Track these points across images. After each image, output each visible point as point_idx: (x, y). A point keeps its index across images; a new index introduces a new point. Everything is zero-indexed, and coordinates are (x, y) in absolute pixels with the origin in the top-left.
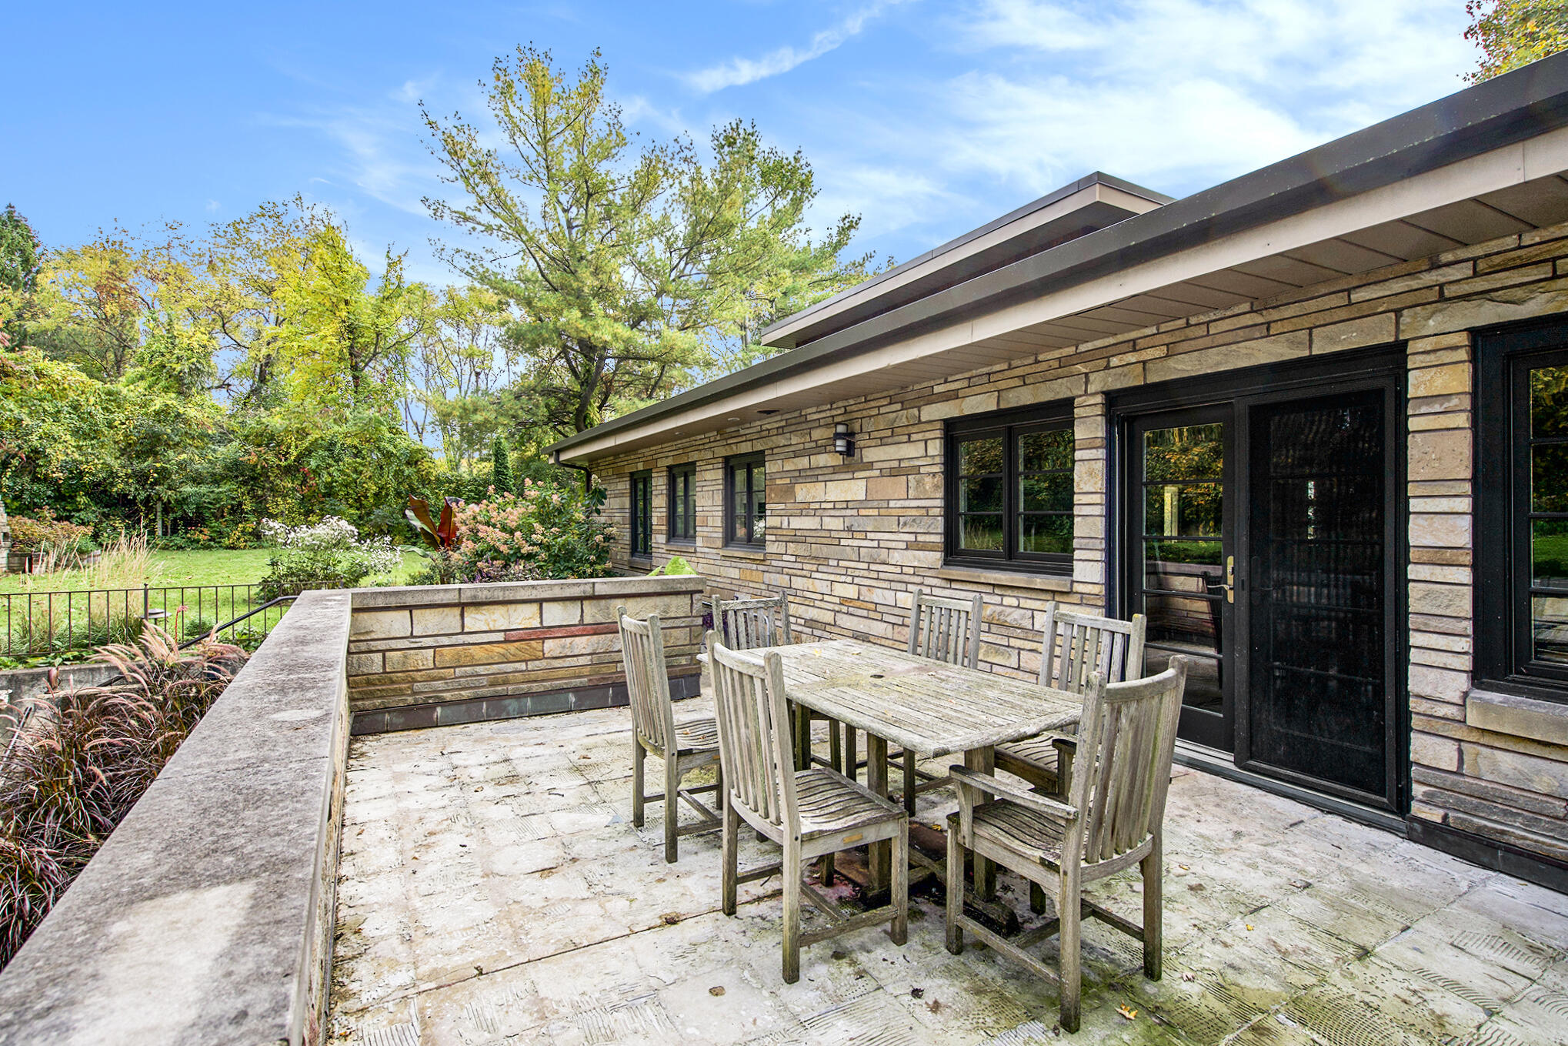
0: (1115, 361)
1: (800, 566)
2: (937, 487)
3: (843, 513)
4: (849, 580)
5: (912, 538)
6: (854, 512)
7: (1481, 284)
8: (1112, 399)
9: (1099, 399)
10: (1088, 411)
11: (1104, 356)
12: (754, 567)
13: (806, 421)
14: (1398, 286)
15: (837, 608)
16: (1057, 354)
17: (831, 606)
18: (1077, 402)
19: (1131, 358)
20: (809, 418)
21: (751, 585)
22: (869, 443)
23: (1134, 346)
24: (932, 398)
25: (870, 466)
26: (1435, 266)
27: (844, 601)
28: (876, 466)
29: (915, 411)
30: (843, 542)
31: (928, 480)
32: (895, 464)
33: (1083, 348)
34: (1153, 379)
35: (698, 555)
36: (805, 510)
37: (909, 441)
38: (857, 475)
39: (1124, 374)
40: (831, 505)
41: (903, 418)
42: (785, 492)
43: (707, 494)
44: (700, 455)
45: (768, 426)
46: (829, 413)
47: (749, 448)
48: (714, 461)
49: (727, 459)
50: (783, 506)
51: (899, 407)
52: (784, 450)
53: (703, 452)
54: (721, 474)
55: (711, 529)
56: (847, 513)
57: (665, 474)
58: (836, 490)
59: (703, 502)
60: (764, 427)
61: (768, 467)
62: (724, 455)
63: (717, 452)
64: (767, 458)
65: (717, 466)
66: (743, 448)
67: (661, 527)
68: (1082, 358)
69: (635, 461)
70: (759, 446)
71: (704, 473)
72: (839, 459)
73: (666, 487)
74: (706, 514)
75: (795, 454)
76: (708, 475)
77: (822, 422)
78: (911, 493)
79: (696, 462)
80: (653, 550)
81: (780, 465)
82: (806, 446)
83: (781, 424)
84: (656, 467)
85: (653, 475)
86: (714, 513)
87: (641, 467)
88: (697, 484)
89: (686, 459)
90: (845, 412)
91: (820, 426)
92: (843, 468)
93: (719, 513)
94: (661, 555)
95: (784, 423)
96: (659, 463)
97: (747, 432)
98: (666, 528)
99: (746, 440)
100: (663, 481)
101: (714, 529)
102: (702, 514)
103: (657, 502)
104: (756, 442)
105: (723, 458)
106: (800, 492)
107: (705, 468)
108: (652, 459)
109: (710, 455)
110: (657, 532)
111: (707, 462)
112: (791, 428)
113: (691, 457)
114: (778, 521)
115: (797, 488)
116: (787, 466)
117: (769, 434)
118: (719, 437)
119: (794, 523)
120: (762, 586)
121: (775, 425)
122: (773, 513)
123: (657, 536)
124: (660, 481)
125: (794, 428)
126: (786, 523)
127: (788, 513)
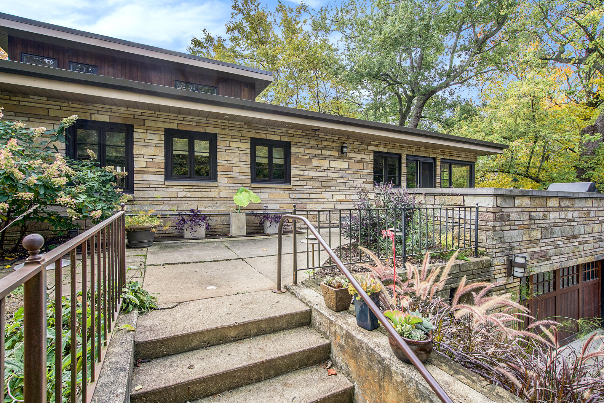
0: (408, 149)
1: (316, 190)
2: (372, 167)
3: (339, 172)
4: (341, 193)
5: (365, 180)
6: (344, 172)
7: (441, 153)
9: (406, 155)
10: (404, 157)
12: (283, 192)
13: (319, 137)
14: (436, 151)
15: (335, 203)
16: (398, 144)
17: (333, 203)
18: (402, 155)
21: (278, 200)
22: (350, 151)
23: (411, 148)
24: (371, 144)
25: (351, 158)
27: (338, 200)
29: (366, 146)
30: (338, 181)
31: (370, 165)
32: (360, 159)
33: (403, 145)
34: (414, 154)
35: (219, 188)
36: (318, 169)
37: (364, 154)
38: (344, 160)
39: (410, 152)
40: (333, 169)
41: (363, 147)
42: (306, 161)
43: (233, 155)
44: (223, 132)
45: (292, 132)
46: (331, 137)
47: (278, 138)
48: (241, 138)
49: (252, 139)
50: (304, 167)
51: (360, 143)
52: (304, 144)
53: (227, 130)
54: (248, 146)
55: (238, 174)
56: (341, 172)
57: (161, 133)
58: (335, 164)
59: (227, 158)
60: (290, 132)
61: (293, 150)
62: (253, 137)
63: (245, 134)
64: (292, 146)
65: (244, 141)
66: (272, 137)
67: (153, 170)
68: (403, 147)
69: (91, 111)
70: (286, 139)
71: (228, 142)
72: (336, 154)
73: (163, 142)
74: (231, 165)
75: (312, 148)
76: (233, 144)
77: (328, 139)
78: (365, 168)
79: (216, 134)
80: (135, 185)
81: (302, 150)
82: (319, 146)
83: (303, 134)
84: (144, 125)
85: (135, 130)
86: (241, 166)
87: (105, 118)
88: (218, 147)
89: (202, 130)
90: (339, 139)
91: (326, 141)
92: (339, 157)
93: (247, 166)
94: (153, 189)
95: (304, 134)
96: (148, 123)
97: (275, 130)
98: (163, 170)
99: (275, 134)
100: (156, 137)
101: (241, 174)
102: (226, 165)
103: (145, 151)
104: (283, 137)
105: (251, 138)
106: (315, 163)
107: (230, 140)
108: (134, 118)
109: (236, 134)
110: (144, 173)
111: (233, 137)
112: (309, 137)
113: (209, 130)
114: (301, 173)
115: (313, 160)
116: (307, 151)
117: (293, 136)
118: (246, 126)
119: (311, 174)
120: (288, 200)
121: (298, 133)
122: (297, 169)
123: (145, 176)
124: (150, 136)
125: (311, 137)
126: (306, 173)
127: (308, 169)
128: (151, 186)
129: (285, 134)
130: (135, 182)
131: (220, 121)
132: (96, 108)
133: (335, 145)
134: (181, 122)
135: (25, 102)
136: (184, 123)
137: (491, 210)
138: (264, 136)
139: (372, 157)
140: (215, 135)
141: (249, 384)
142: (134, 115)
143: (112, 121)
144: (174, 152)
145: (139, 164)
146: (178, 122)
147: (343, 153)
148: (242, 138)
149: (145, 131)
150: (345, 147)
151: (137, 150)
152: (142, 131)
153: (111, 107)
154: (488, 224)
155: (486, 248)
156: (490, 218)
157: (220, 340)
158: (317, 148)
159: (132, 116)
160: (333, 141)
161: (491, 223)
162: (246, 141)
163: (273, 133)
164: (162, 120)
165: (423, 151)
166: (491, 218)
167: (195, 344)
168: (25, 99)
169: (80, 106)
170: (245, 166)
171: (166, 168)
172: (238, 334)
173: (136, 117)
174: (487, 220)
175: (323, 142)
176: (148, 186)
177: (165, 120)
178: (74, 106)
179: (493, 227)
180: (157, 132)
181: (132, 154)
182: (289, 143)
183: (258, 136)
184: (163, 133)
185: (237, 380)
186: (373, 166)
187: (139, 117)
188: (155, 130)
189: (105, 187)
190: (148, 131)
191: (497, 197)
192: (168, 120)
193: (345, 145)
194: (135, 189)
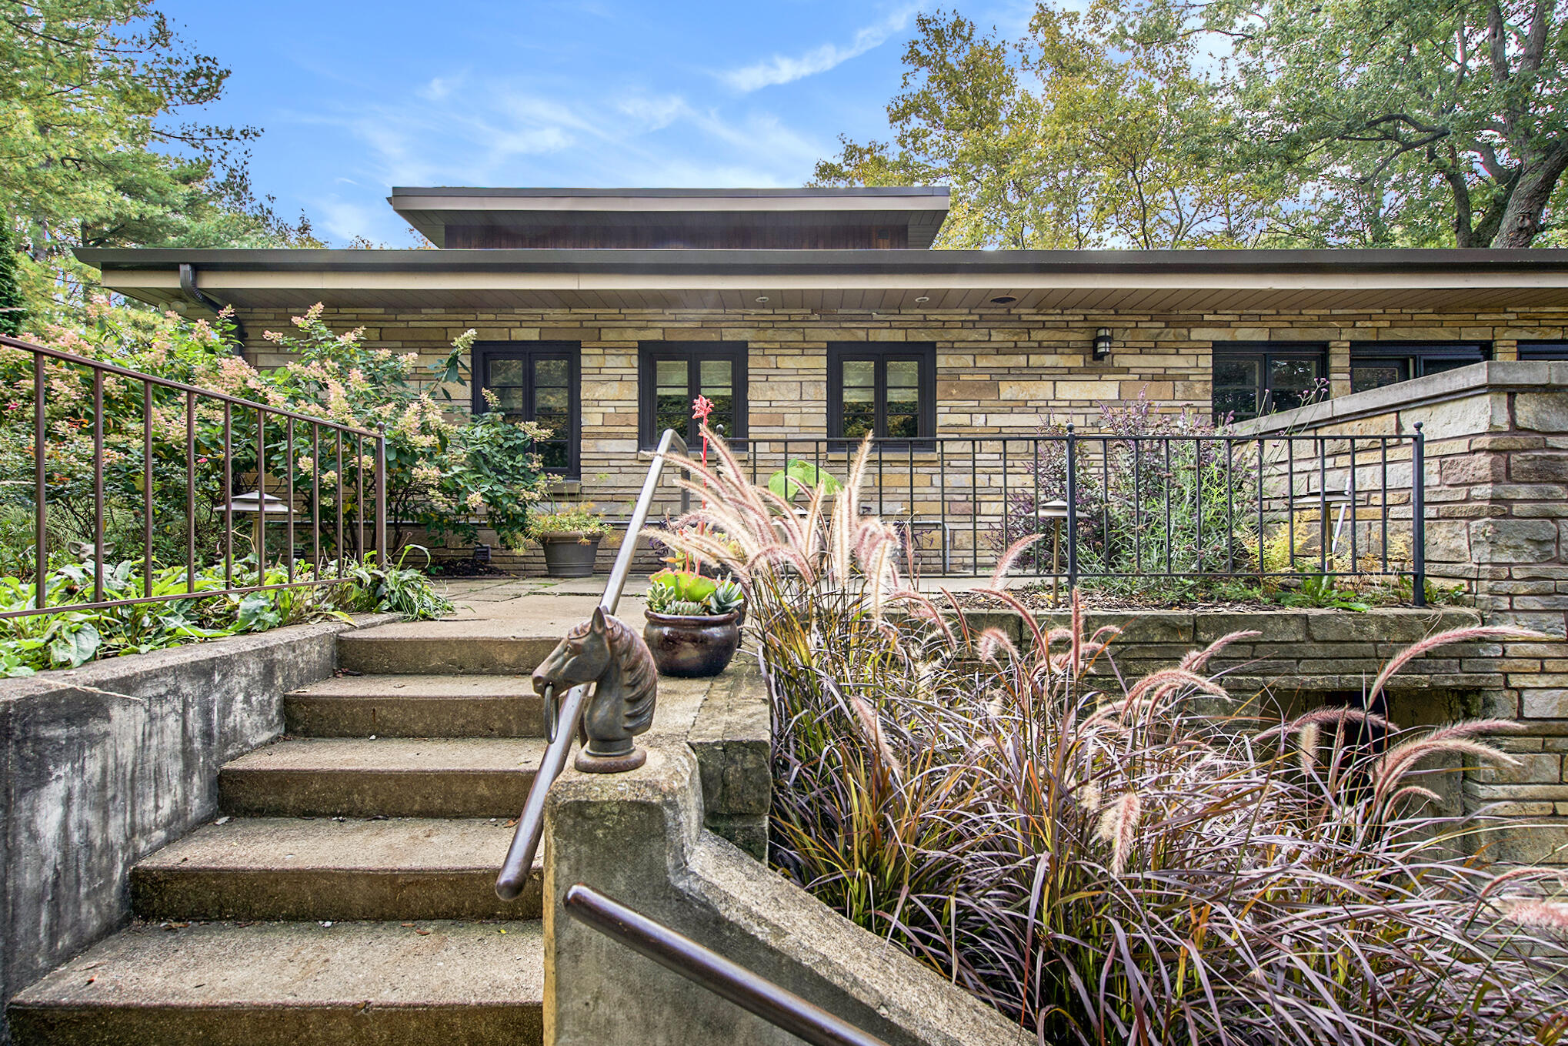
0: (1358, 324)
2: (1205, 390)
3: (1085, 410)
6: (1102, 410)
7: (1520, 323)
8: (1355, 345)
9: (1348, 344)
10: (1340, 351)
11: (1353, 321)
13: (1020, 320)
14: (1494, 317)
16: (1317, 312)
18: (1332, 344)
19: (1369, 324)
20: (1024, 318)
21: (900, 491)
22: (1123, 350)
23: (1370, 317)
24: (1202, 324)
25: (1127, 370)
26: (1505, 312)
28: (1132, 371)
29: (1185, 331)
31: (1199, 385)
32: (1161, 371)
33: (1335, 312)
34: (1382, 338)
35: (752, 463)
36: (1018, 406)
37: (1177, 354)
38: (1104, 377)
39: (1364, 332)
40: (1067, 404)
41: (1171, 334)
42: (980, 389)
43: (783, 386)
44: (762, 336)
45: (940, 318)
46: (1059, 318)
47: (899, 336)
48: (803, 347)
49: (831, 345)
50: (976, 403)
51: (1163, 325)
52: (975, 345)
53: (770, 332)
54: (822, 362)
55: (797, 430)
56: (1092, 410)
57: (631, 352)
58: (1069, 391)
59: (770, 395)
60: (932, 318)
61: (942, 361)
62: (832, 339)
63: (814, 334)
64: (938, 351)
65: (810, 352)
66: (885, 336)
67: (616, 429)
68: (1336, 318)
69: (510, 324)
70: (923, 337)
71: (773, 358)
72: (1078, 361)
73: (636, 371)
74: (779, 410)
75: (998, 352)
76: (787, 363)
77: (1048, 325)
78: (1178, 395)
79: (746, 343)
80: (582, 463)
81: (968, 360)
82: (1020, 344)
83: (971, 318)
84: (599, 339)
85: (583, 351)
86: (804, 410)
87: (533, 335)
88: (750, 371)
89: (714, 337)
90: (1086, 320)
91: (1044, 328)
92: (1085, 370)
93: (819, 410)
94: (616, 470)
95: (976, 318)
96: (609, 335)
97: (892, 318)
98: (635, 430)
99: (891, 328)
100: (622, 361)
101: (803, 430)
102: (768, 410)
103: (600, 392)
104: (914, 332)
105: (828, 343)
106: (1008, 391)
107: (777, 352)
108: (582, 327)
109: (792, 336)
110: (599, 436)
111: (785, 345)
112: (991, 325)
113: (729, 336)
114: (965, 419)
115: (1003, 386)
116: (982, 362)
117: (944, 325)
118: (816, 317)
119: (996, 420)
120: (927, 490)
121: (957, 318)
122: (954, 410)
123: (602, 443)
124: (611, 361)
125: (997, 324)
126: (980, 420)
127: (986, 410)
128: (612, 463)
129: (919, 325)
130: (582, 456)
131: (753, 311)
132: (518, 317)
133: (1072, 337)
134: (670, 325)
135: (415, 321)
136: (677, 325)
137: (1485, 442)
138: (861, 336)
139: (1207, 362)
140: (743, 346)
141: (486, 737)
142: (581, 322)
143: (544, 338)
144: (661, 392)
145: (591, 418)
146: (665, 325)
147: (1099, 357)
148: (805, 345)
149: (601, 351)
150: (1104, 339)
151: (588, 391)
152: (597, 351)
153: (541, 311)
154: (1473, 493)
155: (1470, 580)
156: (1481, 473)
157: (483, 666)
158: (1016, 350)
159: (578, 324)
160: (1068, 327)
161: (1485, 491)
162: (816, 351)
163: (887, 325)
164: (634, 324)
165: (1429, 324)
166: (1485, 473)
167: (435, 662)
168: (416, 317)
169: (492, 317)
170: (813, 410)
171: (641, 425)
172: (517, 660)
173: (585, 324)
174: (1470, 479)
175: (1033, 333)
176: (606, 463)
177: (639, 324)
178: (485, 317)
179: (1492, 500)
180: (622, 352)
181: (580, 401)
182: (932, 345)
183: (846, 337)
184: (636, 351)
185: (462, 721)
186: (1210, 386)
187: (590, 324)
188: (619, 346)
189: (513, 459)
190: (608, 351)
191: (1512, 396)
192: (644, 324)
193: (1102, 333)
194: (583, 470)
